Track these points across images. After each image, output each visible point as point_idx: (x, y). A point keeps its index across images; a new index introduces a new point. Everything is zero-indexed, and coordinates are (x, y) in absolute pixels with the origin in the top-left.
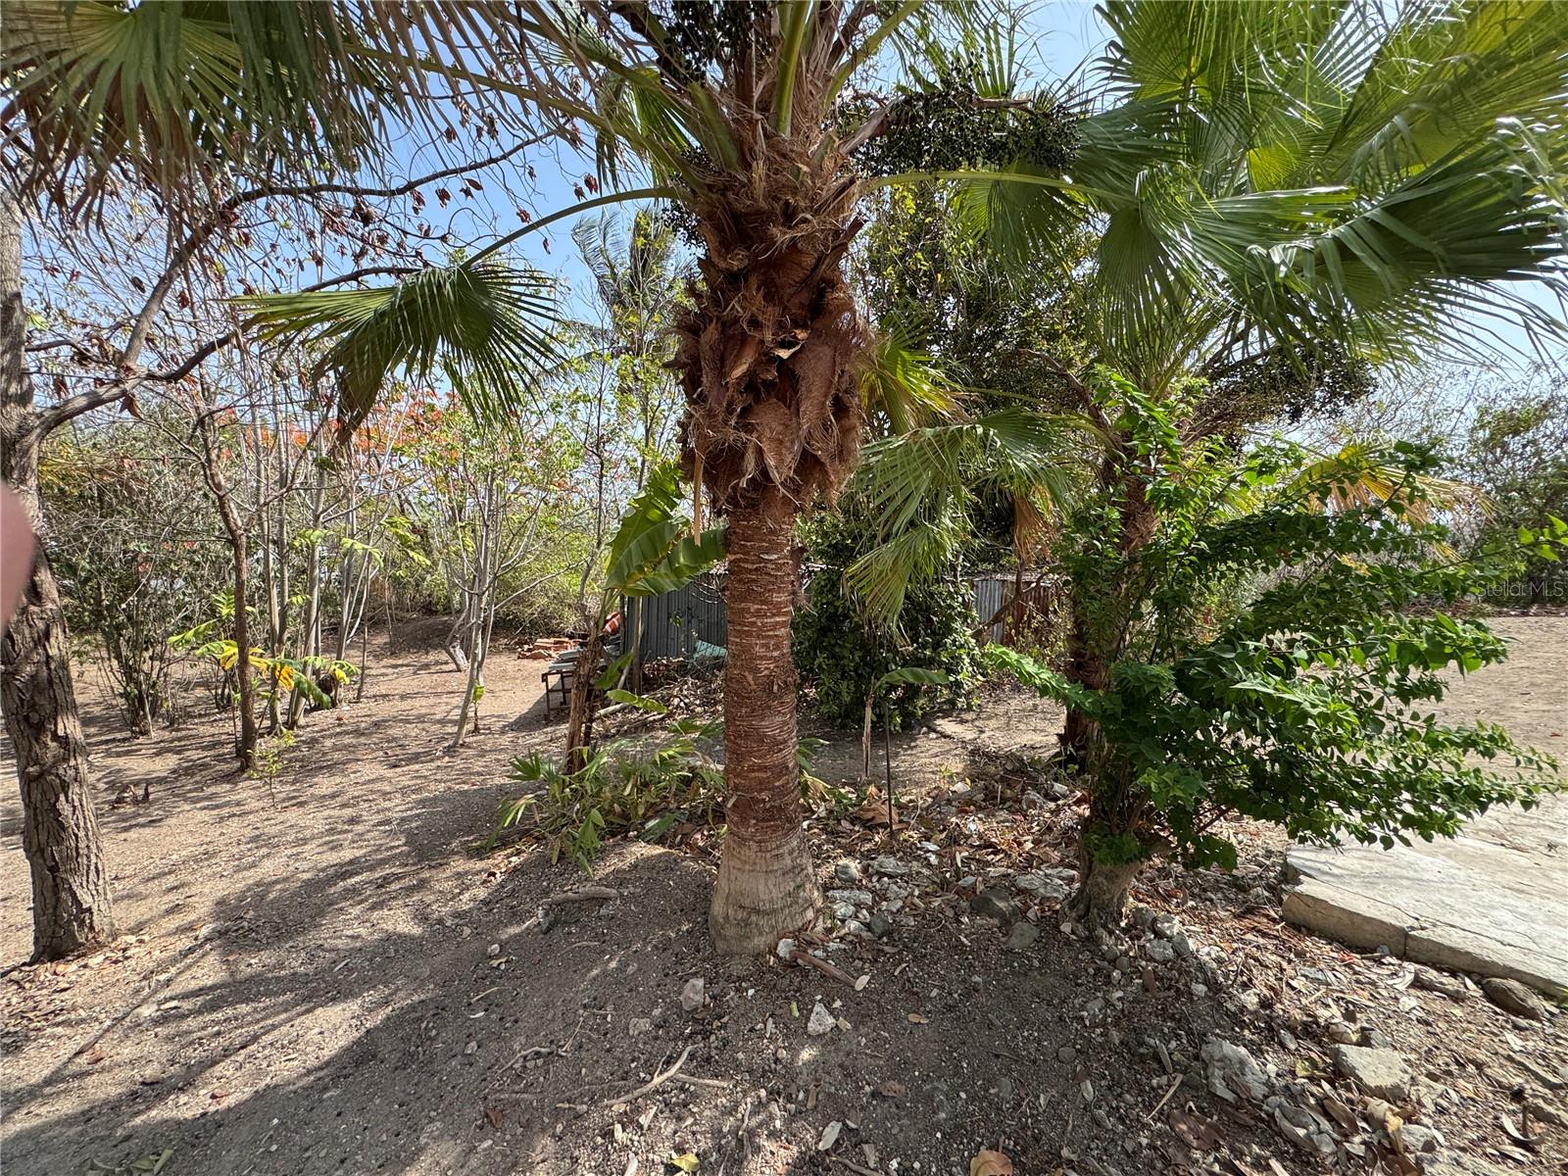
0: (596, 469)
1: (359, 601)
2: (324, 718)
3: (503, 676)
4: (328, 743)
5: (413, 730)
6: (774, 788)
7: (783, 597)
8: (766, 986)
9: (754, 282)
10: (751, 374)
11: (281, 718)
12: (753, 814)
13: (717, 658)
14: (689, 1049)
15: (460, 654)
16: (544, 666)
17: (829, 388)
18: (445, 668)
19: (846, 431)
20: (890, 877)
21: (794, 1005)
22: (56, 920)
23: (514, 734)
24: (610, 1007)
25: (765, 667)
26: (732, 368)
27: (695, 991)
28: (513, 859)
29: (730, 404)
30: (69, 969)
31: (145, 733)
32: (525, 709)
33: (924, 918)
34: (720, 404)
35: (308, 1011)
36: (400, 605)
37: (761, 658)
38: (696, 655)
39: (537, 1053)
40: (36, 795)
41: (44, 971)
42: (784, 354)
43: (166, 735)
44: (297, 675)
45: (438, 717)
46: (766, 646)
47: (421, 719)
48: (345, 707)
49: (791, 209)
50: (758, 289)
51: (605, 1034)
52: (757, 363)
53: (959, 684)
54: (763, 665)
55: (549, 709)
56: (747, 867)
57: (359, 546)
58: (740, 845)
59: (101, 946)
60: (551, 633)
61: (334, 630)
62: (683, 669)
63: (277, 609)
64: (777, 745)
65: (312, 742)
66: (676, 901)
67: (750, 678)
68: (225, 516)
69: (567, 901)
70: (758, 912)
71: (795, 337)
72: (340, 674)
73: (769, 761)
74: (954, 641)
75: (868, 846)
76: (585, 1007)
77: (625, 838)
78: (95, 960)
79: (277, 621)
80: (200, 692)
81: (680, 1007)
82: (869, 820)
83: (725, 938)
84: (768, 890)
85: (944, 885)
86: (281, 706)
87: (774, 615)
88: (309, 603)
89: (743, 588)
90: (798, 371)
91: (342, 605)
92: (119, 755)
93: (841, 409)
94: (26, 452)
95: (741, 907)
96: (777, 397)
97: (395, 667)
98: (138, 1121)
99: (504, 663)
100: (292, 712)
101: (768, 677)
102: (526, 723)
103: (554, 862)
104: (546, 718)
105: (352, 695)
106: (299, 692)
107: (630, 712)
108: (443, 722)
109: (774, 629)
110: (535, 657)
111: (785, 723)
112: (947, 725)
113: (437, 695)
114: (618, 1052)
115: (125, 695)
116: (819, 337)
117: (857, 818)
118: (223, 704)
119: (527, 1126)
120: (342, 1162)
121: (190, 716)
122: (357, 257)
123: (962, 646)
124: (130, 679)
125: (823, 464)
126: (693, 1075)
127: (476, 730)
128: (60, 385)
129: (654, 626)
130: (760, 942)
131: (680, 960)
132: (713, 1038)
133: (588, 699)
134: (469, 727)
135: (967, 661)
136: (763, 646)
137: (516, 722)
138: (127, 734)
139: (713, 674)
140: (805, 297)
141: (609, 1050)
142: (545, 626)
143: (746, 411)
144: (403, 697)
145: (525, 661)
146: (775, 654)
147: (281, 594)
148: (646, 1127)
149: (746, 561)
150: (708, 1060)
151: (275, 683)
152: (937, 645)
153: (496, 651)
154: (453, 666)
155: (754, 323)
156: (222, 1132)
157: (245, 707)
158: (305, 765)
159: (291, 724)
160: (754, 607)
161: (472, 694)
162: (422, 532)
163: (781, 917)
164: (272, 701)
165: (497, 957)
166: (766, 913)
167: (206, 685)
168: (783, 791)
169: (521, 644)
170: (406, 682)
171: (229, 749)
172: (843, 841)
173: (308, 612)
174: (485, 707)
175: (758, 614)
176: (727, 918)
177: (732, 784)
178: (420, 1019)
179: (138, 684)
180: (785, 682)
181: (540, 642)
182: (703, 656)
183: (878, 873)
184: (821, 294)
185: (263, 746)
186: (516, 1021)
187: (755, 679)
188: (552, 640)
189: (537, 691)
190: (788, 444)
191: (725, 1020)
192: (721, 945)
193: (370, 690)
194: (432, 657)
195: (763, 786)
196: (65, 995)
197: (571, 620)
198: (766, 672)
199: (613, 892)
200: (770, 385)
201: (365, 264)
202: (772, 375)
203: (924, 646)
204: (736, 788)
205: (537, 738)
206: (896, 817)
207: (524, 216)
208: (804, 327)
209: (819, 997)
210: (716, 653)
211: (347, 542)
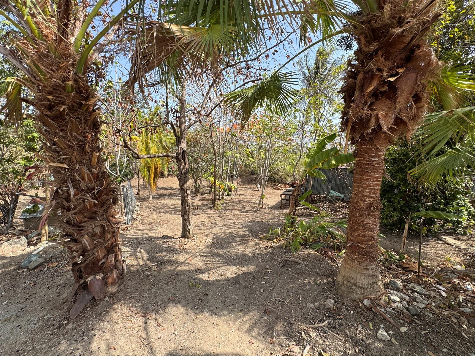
0: (301, 133)
1: (237, 170)
2: (229, 198)
3: (269, 194)
4: (229, 204)
5: (247, 204)
6: (367, 244)
7: (379, 175)
8: (358, 312)
9: (380, 53)
10: (376, 89)
11: (221, 197)
12: (357, 251)
13: (338, 197)
14: (328, 320)
15: (259, 186)
16: (281, 192)
17: (412, 91)
18: (255, 189)
19: (419, 108)
20: (418, 293)
21: (371, 324)
22: (185, 230)
23: (271, 210)
24: (301, 296)
25: (368, 200)
26: (367, 88)
27: (330, 303)
28: (272, 244)
29: (365, 101)
30: (186, 240)
31: (197, 196)
32: (275, 203)
33: (438, 316)
34: (361, 102)
35: (225, 266)
36: (246, 172)
37: (367, 196)
38: (330, 195)
39: (279, 300)
40: (183, 204)
41: (183, 239)
42: (392, 79)
43: (201, 197)
44: (224, 187)
45: (253, 202)
46: (370, 192)
47: (249, 201)
48: (233, 196)
49: (402, 19)
50: (382, 55)
51: (299, 303)
52: (378, 85)
53: (459, 223)
54: (367, 199)
55: (282, 205)
56: (353, 269)
57: (238, 156)
58: (351, 261)
59: (191, 238)
60: (283, 183)
61: (232, 177)
62: (325, 199)
63: (221, 170)
64: (370, 229)
65: (226, 203)
66: (323, 272)
67: (361, 203)
68: (214, 148)
69: (287, 260)
70: (356, 286)
71: (398, 72)
72: (232, 187)
73: (366, 234)
74: (458, 203)
75: (406, 278)
76: (293, 292)
77: (305, 247)
78: (190, 240)
79: (221, 173)
80: (206, 188)
81: (325, 306)
82: (406, 268)
83: (342, 290)
84: (361, 280)
85: (450, 307)
86: (221, 193)
87: (374, 181)
88: (228, 169)
89: (361, 170)
90: (397, 85)
91: (233, 171)
92: (193, 199)
93: (417, 98)
94: (185, 134)
95: (349, 282)
96: (385, 97)
97: (244, 187)
98: (197, 276)
99: (269, 190)
100: (223, 195)
101: (369, 204)
102: (275, 208)
103: (284, 248)
104: (281, 207)
105: (234, 193)
106: (225, 191)
107: (306, 209)
108: (254, 203)
109: (374, 186)
110: (278, 189)
111: (375, 222)
112: (450, 240)
113: (253, 196)
114: (303, 310)
115: (195, 187)
116: (409, 70)
117: (400, 265)
118: (210, 191)
119: (276, 318)
120: (233, 305)
121: (204, 193)
122: (244, 80)
123: (462, 206)
124: (196, 184)
125: (406, 122)
126: (329, 330)
127: (262, 207)
128: (190, 120)
129: (316, 183)
130: (356, 296)
131: (324, 291)
132: (336, 321)
133: (295, 203)
134: (261, 206)
135: (466, 213)
136: (368, 192)
137: (272, 207)
138: (194, 195)
139: (336, 202)
140: (403, 56)
141: (300, 309)
142: (281, 181)
143: (372, 104)
144: (246, 195)
145: (275, 190)
146: (373, 196)
147: (222, 167)
148: (312, 337)
149: (364, 161)
150: (335, 327)
151: (220, 188)
152: (446, 204)
153: (268, 187)
154: (257, 189)
155: (379, 70)
156: (210, 286)
157: (215, 192)
158: (225, 208)
159: (223, 198)
160: (366, 178)
161: (262, 197)
162: (252, 153)
163: (366, 291)
164: (219, 192)
165: (268, 269)
166: (359, 287)
167: (207, 187)
168: (371, 246)
169: (274, 185)
170: (245, 192)
171: (211, 202)
172: (393, 272)
173: (227, 172)
174: (265, 201)
175: (367, 180)
176: (343, 283)
177: (349, 239)
178: (249, 278)
179: (197, 185)
180: (377, 207)
181: (280, 185)
182: (333, 195)
183: (411, 289)
184: (412, 51)
185: (217, 202)
186: (273, 289)
187: (364, 204)
188: (283, 185)
189: (279, 199)
190: (390, 115)
191: (342, 317)
192: (340, 292)
193: (238, 193)
194: (252, 186)
195: (363, 242)
196: (186, 246)
197: (289, 180)
198: (369, 202)
199: (302, 262)
200: (383, 93)
201: (246, 81)
202: (385, 88)
203: (439, 203)
204: (351, 240)
205: (279, 212)
206: (421, 271)
207: (288, 57)
208: (402, 67)
209: (382, 326)
210: (337, 195)
211: (236, 155)
